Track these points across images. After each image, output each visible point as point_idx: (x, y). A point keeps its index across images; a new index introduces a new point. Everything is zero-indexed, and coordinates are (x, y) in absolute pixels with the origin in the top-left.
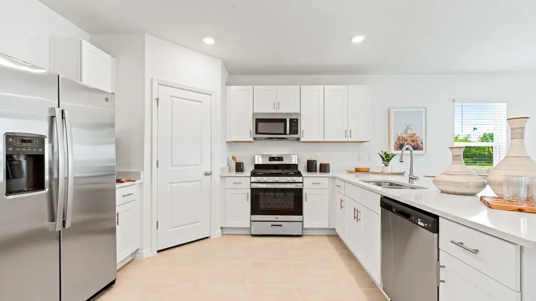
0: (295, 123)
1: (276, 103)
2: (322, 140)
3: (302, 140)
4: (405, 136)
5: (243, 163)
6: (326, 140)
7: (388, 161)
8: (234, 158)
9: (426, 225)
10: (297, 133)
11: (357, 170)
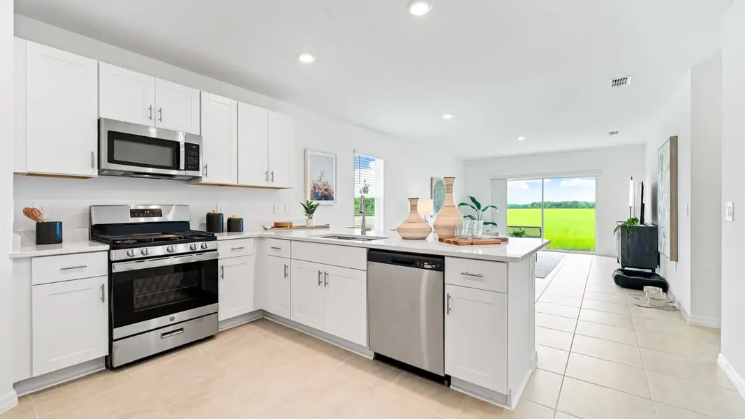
0: (193, 151)
1: (153, 107)
2: (236, 183)
3: (204, 180)
4: (319, 183)
5: (61, 223)
6: (241, 183)
7: (312, 212)
8: (29, 213)
9: (434, 266)
10: (198, 169)
11: (277, 226)
